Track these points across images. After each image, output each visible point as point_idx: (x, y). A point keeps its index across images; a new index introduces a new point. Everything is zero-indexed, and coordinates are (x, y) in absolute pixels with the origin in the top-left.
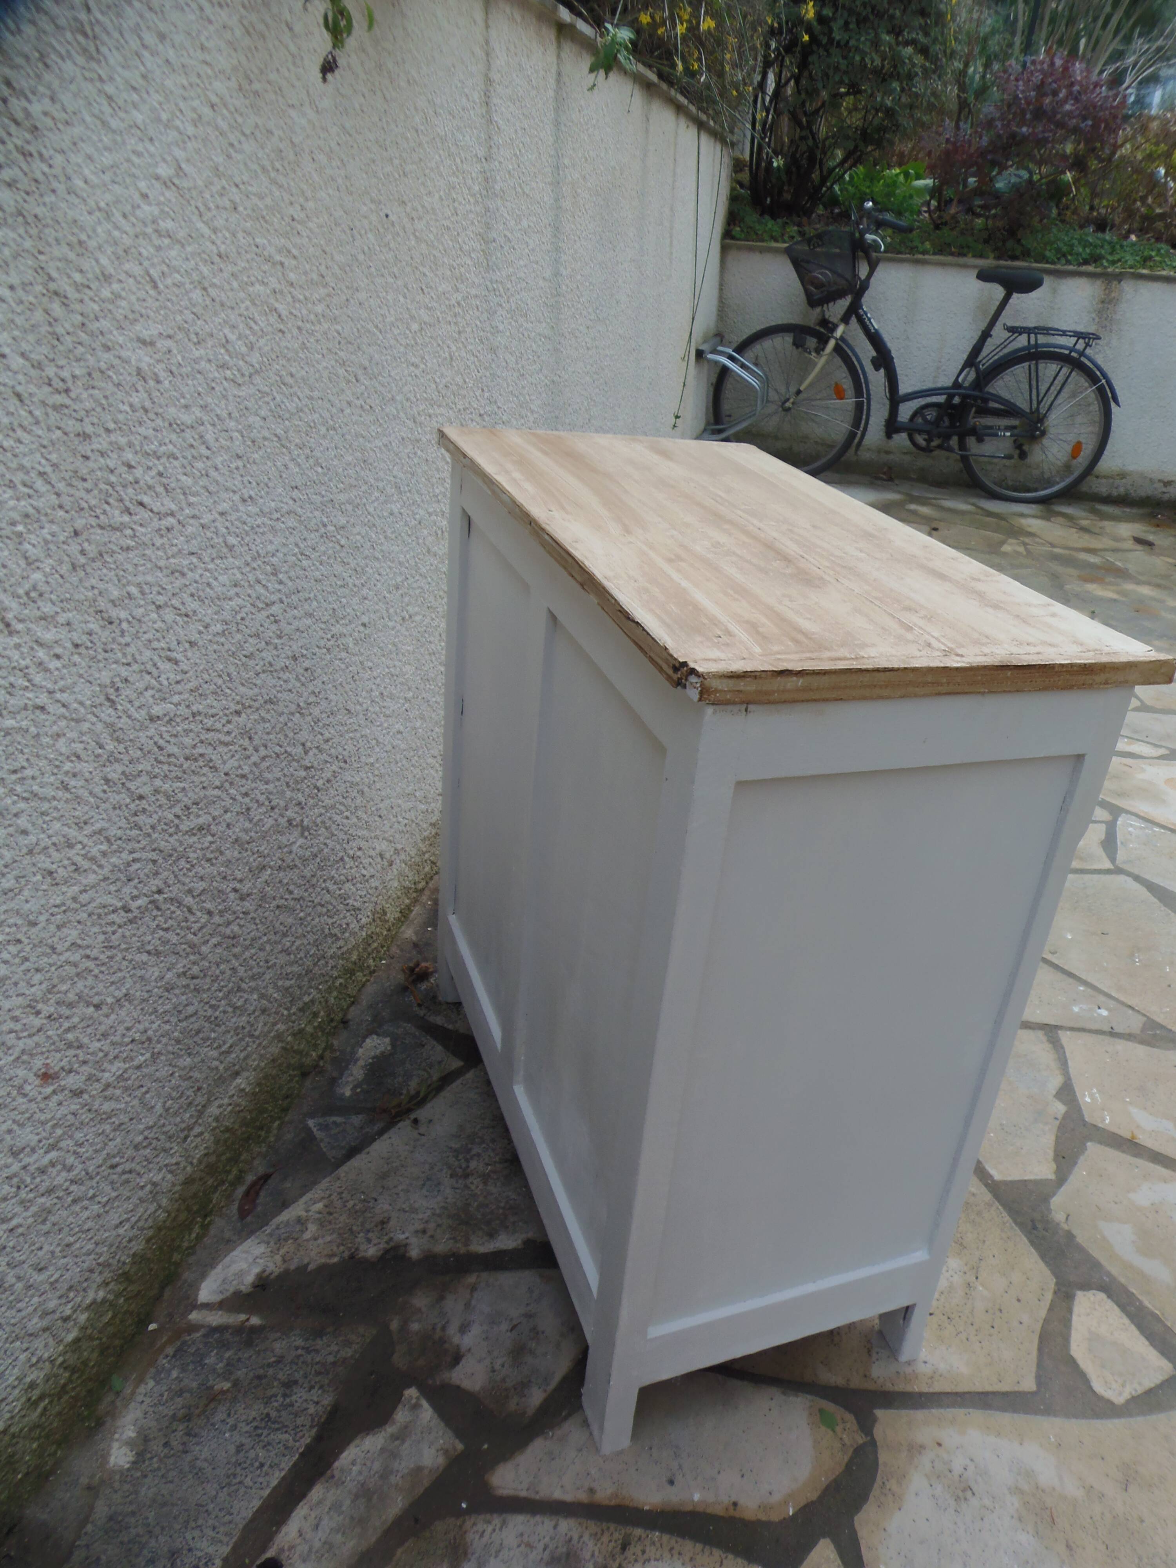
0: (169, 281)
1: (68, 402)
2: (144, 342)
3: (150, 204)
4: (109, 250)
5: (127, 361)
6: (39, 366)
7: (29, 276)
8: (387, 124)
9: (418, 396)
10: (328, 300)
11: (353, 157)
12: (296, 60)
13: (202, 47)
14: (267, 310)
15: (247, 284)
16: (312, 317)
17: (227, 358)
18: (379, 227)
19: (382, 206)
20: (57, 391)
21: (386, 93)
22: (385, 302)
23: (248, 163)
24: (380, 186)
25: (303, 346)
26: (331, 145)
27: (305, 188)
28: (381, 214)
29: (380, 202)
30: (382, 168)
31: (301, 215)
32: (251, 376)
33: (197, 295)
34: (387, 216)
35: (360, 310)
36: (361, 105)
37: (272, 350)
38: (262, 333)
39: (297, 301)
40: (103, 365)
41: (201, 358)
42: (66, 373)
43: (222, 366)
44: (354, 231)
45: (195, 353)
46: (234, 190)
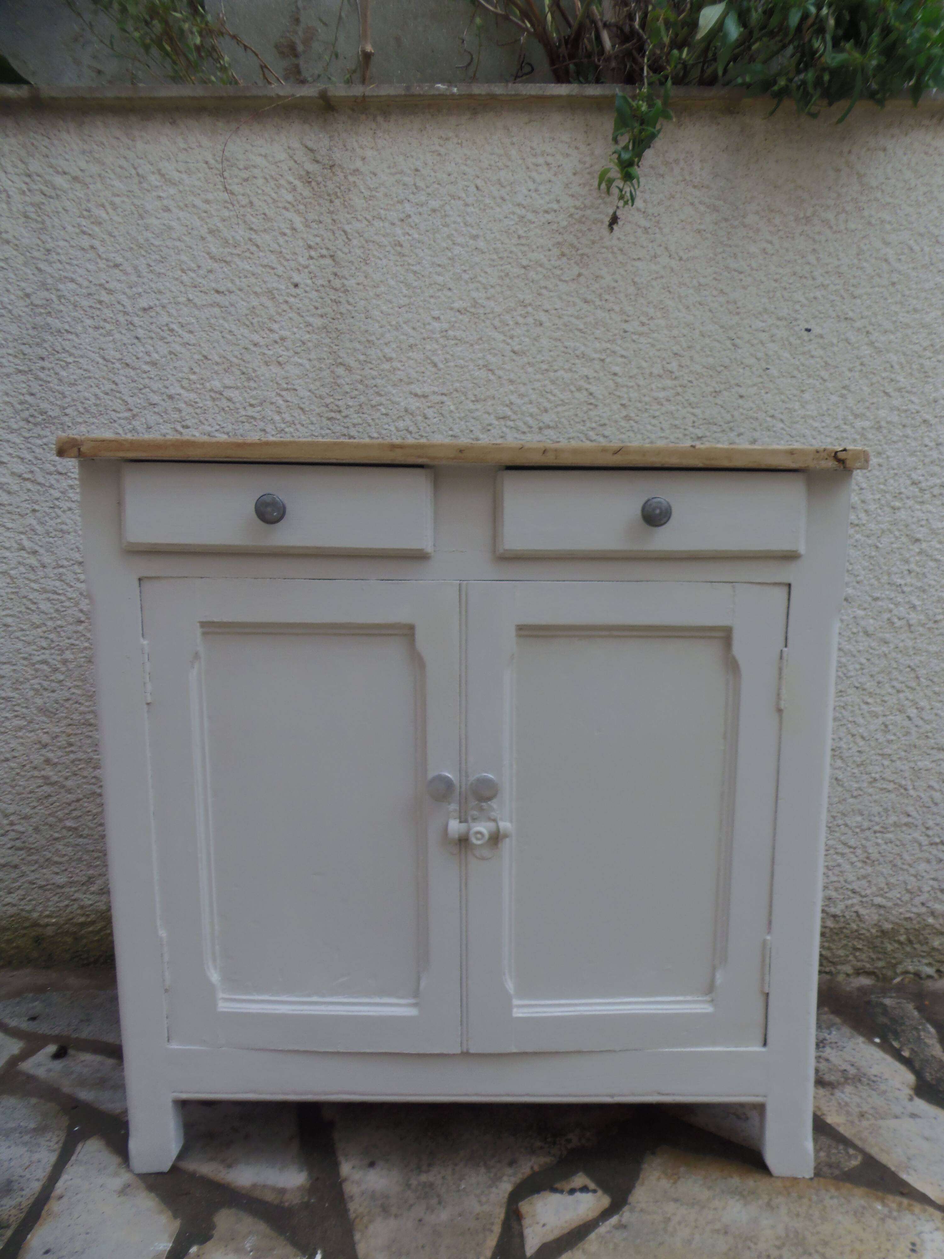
0: (452, 364)
1: (338, 417)
2: (416, 395)
3: (441, 323)
4: (394, 346)
5: (398, 404)
6: (321, 397)
7: (324, 355)
8: (818, 259)
9: (864, 485)
10: (680, 390)
11: (744, 288)
12: (650, 230)
13: (519, 237)
14: (573, 389)
15: (547, 370)
16: (647, 399)
17: (510, 413)
18: (792, 339)
19: (799, 322)
20: (332, 411)
21: (817, 237)
22: (796, 398)
23: (564, 297)
24: (798, 307)
25: (627, 418)
26: (702, 280)
27: (651, 311)
28: (797, 329)
29: (796, 320)
30: (804, 293)
31: (641, 329)
32: (540, 429)
33: (483, 374)
34: (808, 330)
35: (740, 401)
36: (764, 249)
37: (576, 415)
38: (563, 403)
39: (623, 386)
40: (373, 403)
41: (477, 410)
42: (340, 403)
43: (503, 418)
44: (738, 341)
45: (472, 406)
46: (542, 313)
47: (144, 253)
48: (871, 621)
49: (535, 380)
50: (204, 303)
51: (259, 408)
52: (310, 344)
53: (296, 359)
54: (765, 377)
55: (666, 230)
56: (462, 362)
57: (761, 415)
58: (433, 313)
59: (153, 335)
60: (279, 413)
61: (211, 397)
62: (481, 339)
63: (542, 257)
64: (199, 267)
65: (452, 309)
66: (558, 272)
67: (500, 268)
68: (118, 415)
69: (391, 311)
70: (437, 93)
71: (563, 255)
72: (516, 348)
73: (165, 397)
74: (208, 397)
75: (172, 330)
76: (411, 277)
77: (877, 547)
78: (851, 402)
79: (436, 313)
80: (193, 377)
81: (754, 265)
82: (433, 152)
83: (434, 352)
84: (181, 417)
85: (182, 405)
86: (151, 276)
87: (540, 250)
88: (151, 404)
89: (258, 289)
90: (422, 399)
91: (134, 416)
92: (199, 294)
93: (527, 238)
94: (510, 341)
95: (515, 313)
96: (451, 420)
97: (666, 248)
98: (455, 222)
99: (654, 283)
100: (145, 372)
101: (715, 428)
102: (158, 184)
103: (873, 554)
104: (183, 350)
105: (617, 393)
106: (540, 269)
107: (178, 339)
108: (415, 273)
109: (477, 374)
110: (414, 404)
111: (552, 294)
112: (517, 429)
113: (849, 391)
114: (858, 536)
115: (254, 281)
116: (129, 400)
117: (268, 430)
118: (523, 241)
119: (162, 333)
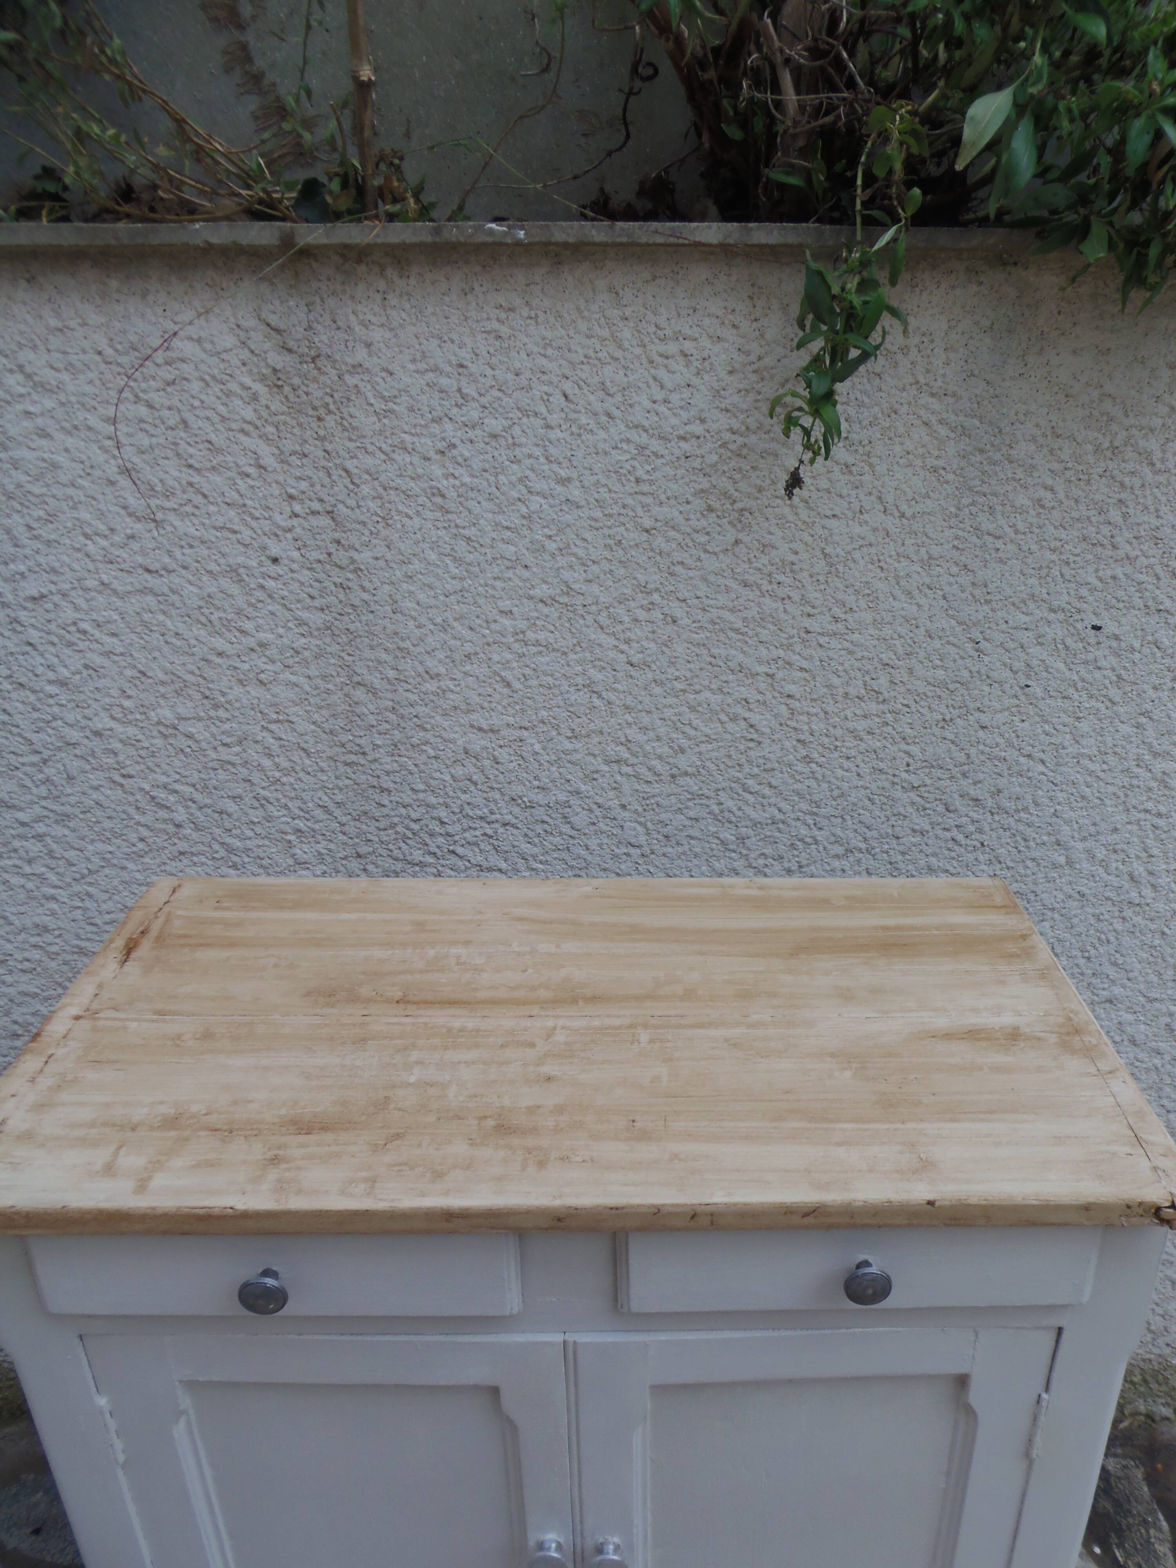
0: (534, 682)
1: (363, 761)
2: (480, 729)
3: (515, 619)
4: (441, 656)
5: (453, 741)
6: (332, 733)
7: (331, 670)
8: (1125, 516)
9: (1155, 851)
10: (889, 717)
11: (1001, 561)
12: (854, 469)
13: (638, 481)
14: (724, 718)
15: (684, 691)
16: (839, 732)
17: (626, 755)
18: (1069, 641)
19: (1083, 616)
20: (351, 753)
21: (1127, 480)
22: (1067, 730)
23: (712, 578)
24: (1084, 592)
25: (807, 760)
26: (935, 551)
27: (851, 600)
28: (1079, 626)
29: (1079, 611)
30: (1097, 571)
31: (833, 627)
32: (673, 776)
33: (582, 697)
34: (1096, 628)
35: (981, 733)
36: (1039, 500)
37: (730, 756)
38: (709, 740)
39: (802, 714)
40: (415, 741)
41: (575, 750)
42: (362, 742)
43: (616, 762)
44: (984, 644)
45: (568, 746)
46: (677, 604)
47: (19, 508)
48: (1142, 1027)
49: (665, 706)
50: (130, 588)
51: (237, 749)
52: (307, 654)
53: (287, 675)
54: (1023, 698)
55: (881, 468)
56: (550, 680)
57: (1011, 754)
58: (500, 603)
59: (56, 640)
60: (270, 756)
61: (160, 732)
62: (579, 643)
63: (676, 514)
64: (112, 530)
65: (531, 598)
66: (703, 539)
67: (606, 531)
68: (21, 760)
69: (433, 602)
70: (489, 239)
71: (710, 509)
72: (634, 660)
73: (88, 734)
74: (155, 733)
75: (84, 632)
76: (461, 547)
77: (1163, 933)
78: (1150, 734)
79: (506, 604)
80: (127, 703)
81: (1021, 526)
82: (489, 332)
83: (506, 664)
84: (118, 763)
85: (118, 746)
86: (36, 545)
87: (673, 502)
88: (69, 744)
89: (213, 567)
90: (490, 735)
91: (45, 761)
92: (119, 574)
93: (651, 482)
94: (624, 647)
95: (632, 604)
96: (536, 765)
97: (880, 498)
98: (530, 456)
99: (857, 555)
100: (51, 697)
101: (939, 773)
102: (22, 390)
103: (1157, 942)
104: (106, 662)
105: (793, 724)
106: (672, 534)
107: (95, 646)
108: (468, 539)
109: (573, 697)
110: (478, 743)
111: (691, 573)
112: (637, 777)
113: (1151, 719)
114: (1138, 919)
115: (206, 552)
116: (34, 737)
117: (256, 780)
118: (645, 488)
119: (68, 636)
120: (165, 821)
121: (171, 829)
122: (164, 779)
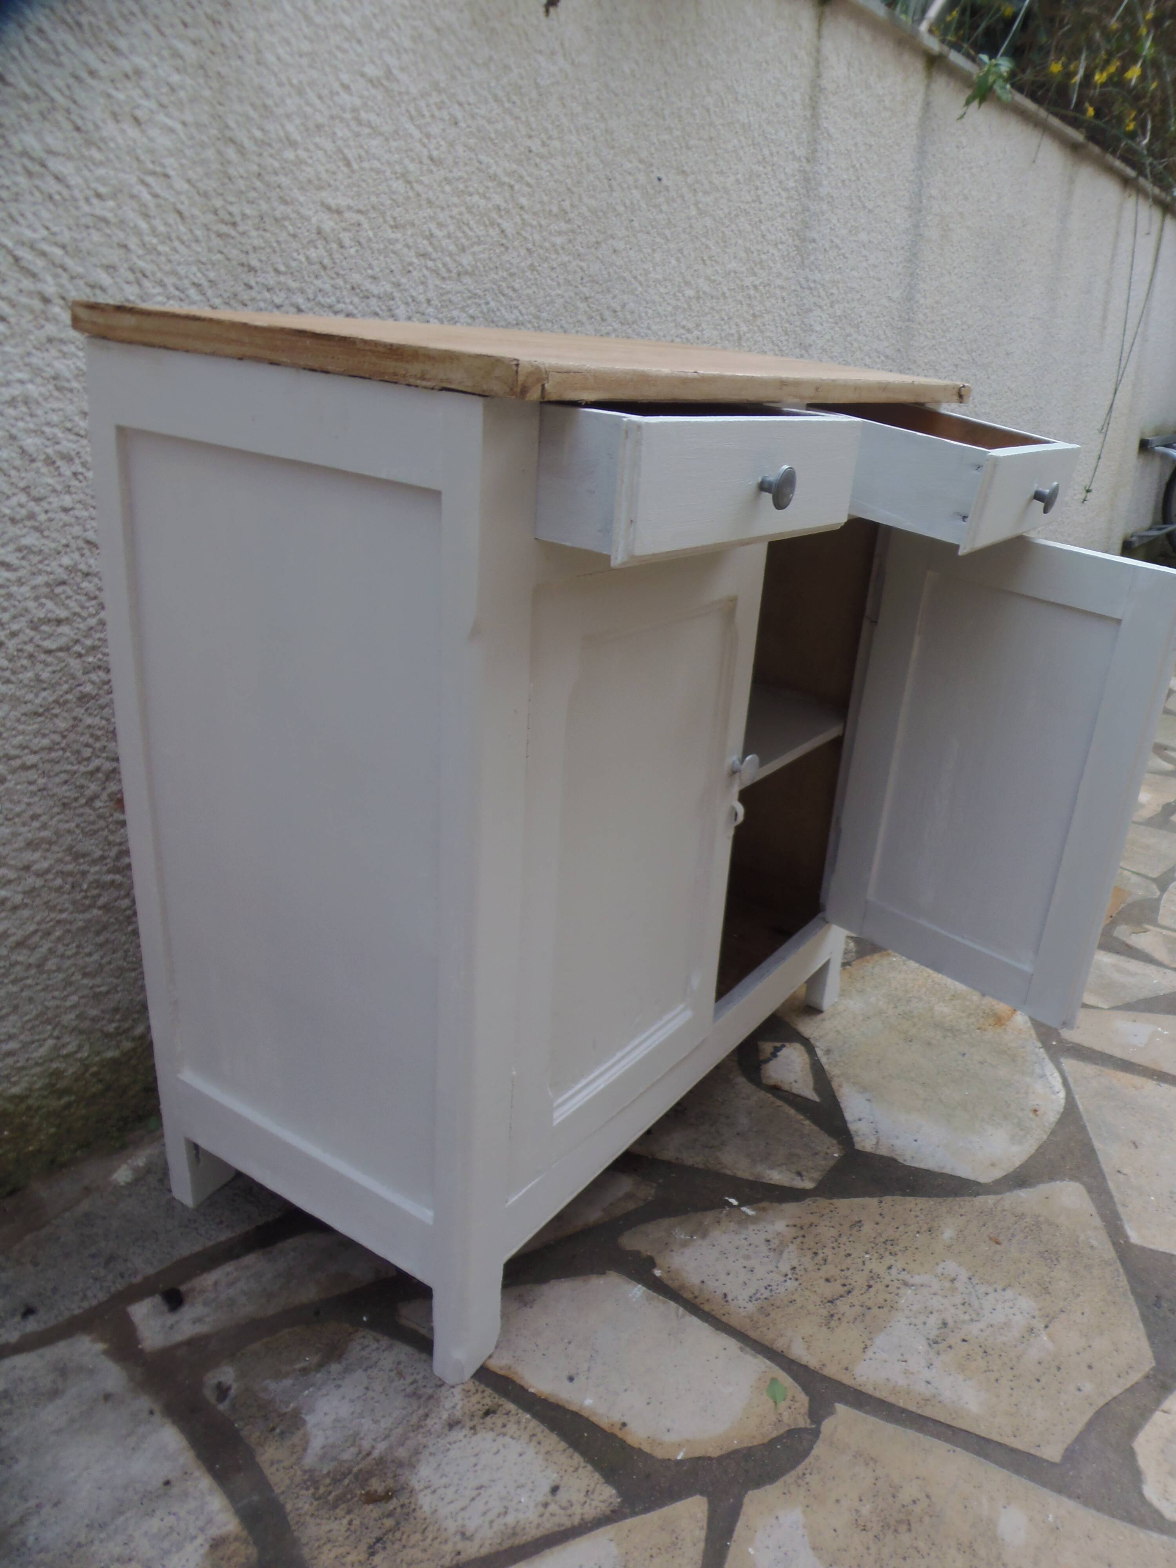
0: (366, 165)
1: (233, 233)
2: (329, 208)
3: (351, 95)
4: (298, 121)
5: (308, 219)
6: (205, 195)
7: (205, 119)
8: (668, 95)
10: (571, 236)
11: (618, 115)
14: (487, 222)
15: (463, 192)
16: (547, 245)
17: (430, 249)
18: (648, 188)
19: (653, 168)
20: (223, 221)
21: (668, 68)
22: (650, 258)
23: (477, 87)
24: (653, 150)
25: (532, 268)
26: (589, 97)
27: (550, 128)
28: (652, 176)
29: (652, 165)
30: (657, 135)
31: (542, 150)
32: (459, 274)
33: (399, 186)
34: (660, 179)
35: (614, 257)
36: (633, 71)
37: (490, 259)
38: (479, 241)
39: (528, 225)
40: (278, 214)
41: (397, 240)
42: (234, 209)
43: (423, 255)
44: (612, 182)
45: (391, 234)
46: (456, 106)
49: (453, 205)
51: (111, 204)
52: (182, 94)
53: (161, 117)
54: (630, 230)
56: (378, 164)
57: (628, 276)
58: (341, 76)
60: (146, 216)
61: (25, 168)
62: (396, 131)
63: (455, 19)
65: (362, 75)
66: (471, 48)
67: (412, 22)
69: (290, 60)
71: (474, 23)
72: (434, 154)
74: (18, 168)
78: (683, 267)
79: (345, 78)
81: (626, 90)
83: (346, 142)
90: (336, 216)
94: (427, 141)
95: (430, 100)
96: (369, 252)
99: (552, 90)
101: (597, 287)
105: (524, 233)
106: (452, 38)
109: (395, 185)
110: (327, 223)
111: (465, 80)
112: (437, 272)
113: (683, 254)
117: (132, 246)
120: (30, 294)
121: (37, 304)
122: (28, 234)
